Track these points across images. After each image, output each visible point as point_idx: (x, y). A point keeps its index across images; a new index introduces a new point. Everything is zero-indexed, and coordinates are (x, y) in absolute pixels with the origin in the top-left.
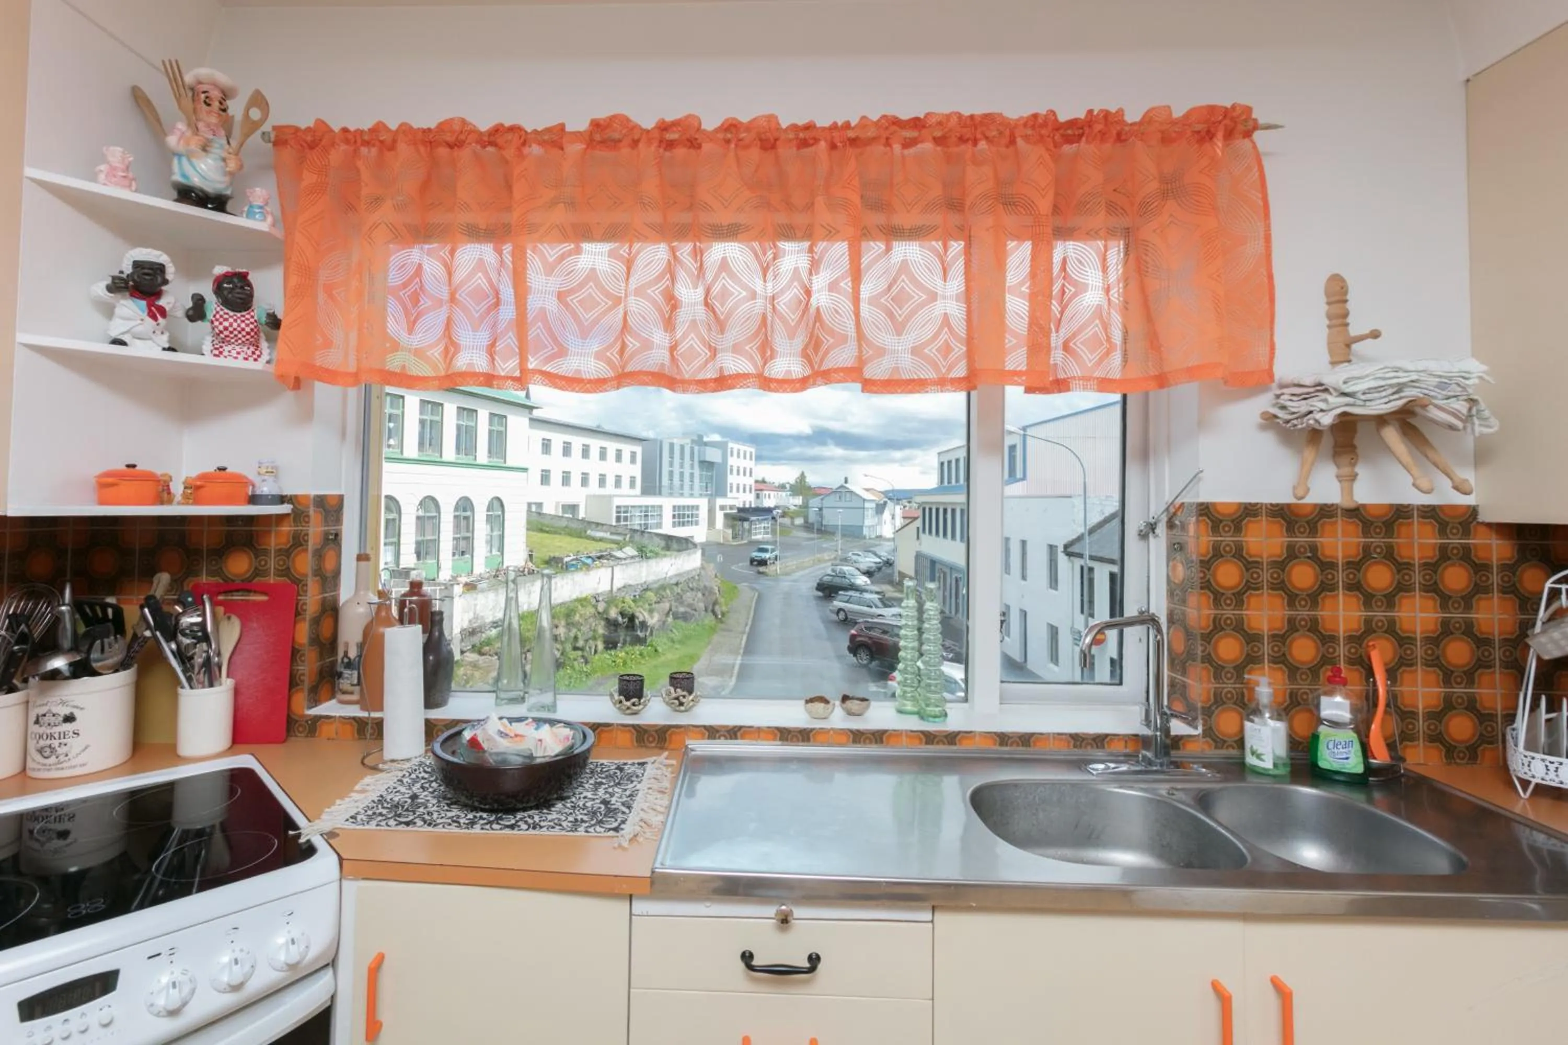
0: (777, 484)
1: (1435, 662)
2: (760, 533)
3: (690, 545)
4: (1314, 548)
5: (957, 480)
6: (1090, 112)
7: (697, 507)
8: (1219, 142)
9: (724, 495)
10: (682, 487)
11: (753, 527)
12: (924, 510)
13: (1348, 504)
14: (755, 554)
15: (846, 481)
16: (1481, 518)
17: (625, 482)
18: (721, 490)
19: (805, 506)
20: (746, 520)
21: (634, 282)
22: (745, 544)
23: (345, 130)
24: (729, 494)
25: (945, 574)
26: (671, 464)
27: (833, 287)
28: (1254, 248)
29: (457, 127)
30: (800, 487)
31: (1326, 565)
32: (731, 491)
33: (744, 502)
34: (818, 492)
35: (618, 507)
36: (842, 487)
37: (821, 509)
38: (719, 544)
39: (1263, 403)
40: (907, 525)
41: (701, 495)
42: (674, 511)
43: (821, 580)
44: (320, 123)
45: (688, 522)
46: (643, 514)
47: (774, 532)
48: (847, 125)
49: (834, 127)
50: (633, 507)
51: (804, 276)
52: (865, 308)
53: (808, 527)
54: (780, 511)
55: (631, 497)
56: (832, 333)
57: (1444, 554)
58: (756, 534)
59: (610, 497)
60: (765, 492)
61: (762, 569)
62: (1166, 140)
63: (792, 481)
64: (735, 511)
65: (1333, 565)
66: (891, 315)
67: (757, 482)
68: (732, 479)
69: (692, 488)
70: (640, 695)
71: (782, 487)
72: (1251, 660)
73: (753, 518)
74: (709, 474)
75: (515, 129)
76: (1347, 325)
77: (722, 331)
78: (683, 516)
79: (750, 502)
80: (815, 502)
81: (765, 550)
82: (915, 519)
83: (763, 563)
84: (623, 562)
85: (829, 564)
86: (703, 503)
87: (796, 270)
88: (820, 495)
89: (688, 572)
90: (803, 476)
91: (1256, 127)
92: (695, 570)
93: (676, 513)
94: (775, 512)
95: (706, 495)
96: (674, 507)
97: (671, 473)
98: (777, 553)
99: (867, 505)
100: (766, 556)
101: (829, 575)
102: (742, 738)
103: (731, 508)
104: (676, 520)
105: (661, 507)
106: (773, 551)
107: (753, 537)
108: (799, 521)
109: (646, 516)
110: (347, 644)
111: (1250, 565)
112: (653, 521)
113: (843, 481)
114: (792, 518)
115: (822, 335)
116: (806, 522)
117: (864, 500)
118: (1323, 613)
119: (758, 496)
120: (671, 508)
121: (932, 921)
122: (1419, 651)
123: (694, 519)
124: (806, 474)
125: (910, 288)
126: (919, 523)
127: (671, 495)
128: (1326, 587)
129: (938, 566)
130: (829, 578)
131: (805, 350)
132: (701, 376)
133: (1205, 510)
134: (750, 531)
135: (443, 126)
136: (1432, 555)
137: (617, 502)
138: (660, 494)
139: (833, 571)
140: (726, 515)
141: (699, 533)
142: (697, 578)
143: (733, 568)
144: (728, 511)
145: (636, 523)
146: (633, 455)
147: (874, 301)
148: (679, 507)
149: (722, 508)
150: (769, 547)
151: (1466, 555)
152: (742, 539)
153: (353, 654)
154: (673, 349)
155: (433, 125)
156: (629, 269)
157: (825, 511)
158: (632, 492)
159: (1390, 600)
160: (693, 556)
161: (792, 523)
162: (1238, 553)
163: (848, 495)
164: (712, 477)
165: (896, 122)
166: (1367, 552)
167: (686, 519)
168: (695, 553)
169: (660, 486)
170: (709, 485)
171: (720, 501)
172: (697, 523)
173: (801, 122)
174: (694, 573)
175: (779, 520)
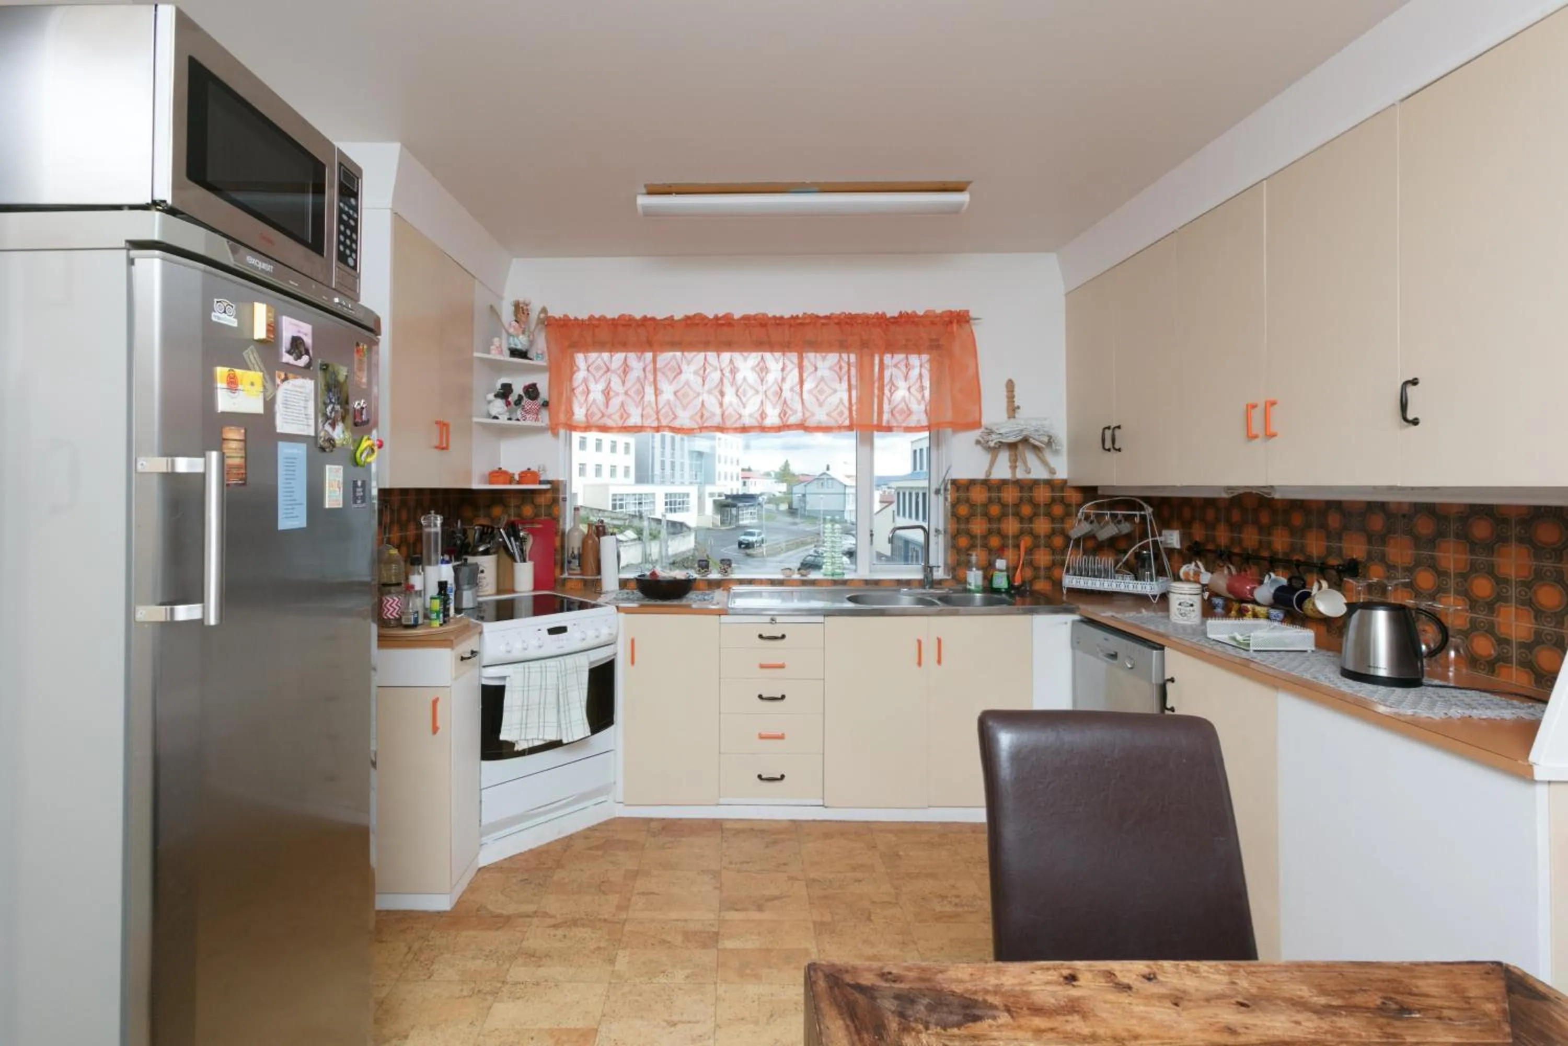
0: (762, 472)
1: (1049, 546)
2: (747, 519)
3: (685, 529)
4: (999, 499)
5: (921, 468)
6: (901, 312)
7: (688, 495)
8: (955, 326)
9: (712, 482)
10: (673, 475)
11: (740, 512)
12: (898, 494)
13: (1014, 479)
14: (742, 538)
15: (828, 469)
16: (1069, 484)
17: (620, 471)
18: (709, 479)
19: (790, 492)
20: (734, 506)
21: (706, 387)
22: (733, 529)
23: (576, 319)
24: (717, 482)
25: (917, 552)
26: (663, 454)
27: (792, 389)
28: (971, 372)
29: (627, 318)
30: (785, 475)
31: (1004, 506)
32: (719, 479)
33: (732, 490)
34: (801, 478)
35: (614, 495)
36: (824, 474)
37: (804, 495)
38: (709, 529)
39: (976, 434)
40: (884, 508)
41: (691, 483)
42: (666, 498)
43: (804, 560)
44: (565, 316)
45: (679, 508)
46: (637, 502)
47: (760, 517)
48: (797, 316)
49: (792, 317)
50: (627, 495)
51: (780, 381)
52: (805, 396)
53: (792, 511)
54: (765, 497)
55: (627, 486)
56: (791, 409)
57: (1053, 500)
58: (743, 519)
59: (606, 486)
60: (751, 480)
61: (749, 551)
62: (933, 323)
63: (777, 470)
64: (723, 498)
65: (1007, 506)
66: (818, 400)
67: (743, 470)
68: (720, 468)
69: (682, 476)
70: (707, 567)
71: (768, 474)
72: (973, 547)
73: (740, 504)
74: (699, 463)
75: (653, 319)
76: (1014, 402)
77: (744, 407)
78: (673, 504)
79: (738, 490)
80: (798, 490)
81: (752, 534)
82: (891, 503)
83: (749, 546)
84: (625, 544)
85: (813, 545)
86: (693, 491)
87: (776, 379)
88: (803, 482)
89: (684, 553)
90: (787, 464)
91: (971, 319)
92: (689, 551)
93: (668, 500)
94: (760, 499)
95: (697, 483)
96: (666, 495)
97: (663, 463)
98: (763, 536)
99: (848, 491)
100: (751, 539)
101: (811, 555)
102: (754, 584)
103: (720, 495)
104: (668, 507)
105: (653, 495)
106: (760, 534)
107: (741, 523)
108: (784, 507)
109: (640, 503)
110: (573, 548)
111: (972, 506)
112: (646, 508)
113: (825, 468)
114: (777, 505)
115: (787, 410)
116: (790, 507)
117: (845, 486)
118: (1003, 526)
119: (744, 484)
120: (663, 496)
121: (824, 623)
122: (1042, 541)
123: (685, 506)
124: (790, 462)
125: (825, 388)
126: (894, 507)
127: (663, 483)
128: (1004, 515)
129: (911, 546)
130: (812, 558)
131: (780, 414)
132: (735, 426)
133: (954, 482)
134: (737, 516)
135: (622, 317)
136: (1048, 501)
137: (613, 490)
138: (653, 482)
139: (816, 552)
140: (715, 502)
141: (689, 518)
142: (691, 558)
143: (722, 550)
144: (717, 498)
145: (632, 509)
146: (627, 446)
147: (810, 392)
148: (671, 494)
149: (712, 495)
150: (756, 531)
151: (1062, 500)
152: (730, 523)
153: (576, 552)
154: (723, 415)
155: (616, 317)
156: (704, 381)
157: (808, 498)
158: (626, 481)
159: (1031, 520)
160: (687, 539)
161: (777, 509)
162: (967, 501)
163: (830, 481)
164: (701, 465)
165: (818, 317)
166: (1021, 499)
167: (678, 506)
168: (689, 535)
169: (653, 476)
170: (699, 473)
171: (709, 489)
172: (688, 510)
173: (778, 315)
174: (688, 554)
175: (766, 506)
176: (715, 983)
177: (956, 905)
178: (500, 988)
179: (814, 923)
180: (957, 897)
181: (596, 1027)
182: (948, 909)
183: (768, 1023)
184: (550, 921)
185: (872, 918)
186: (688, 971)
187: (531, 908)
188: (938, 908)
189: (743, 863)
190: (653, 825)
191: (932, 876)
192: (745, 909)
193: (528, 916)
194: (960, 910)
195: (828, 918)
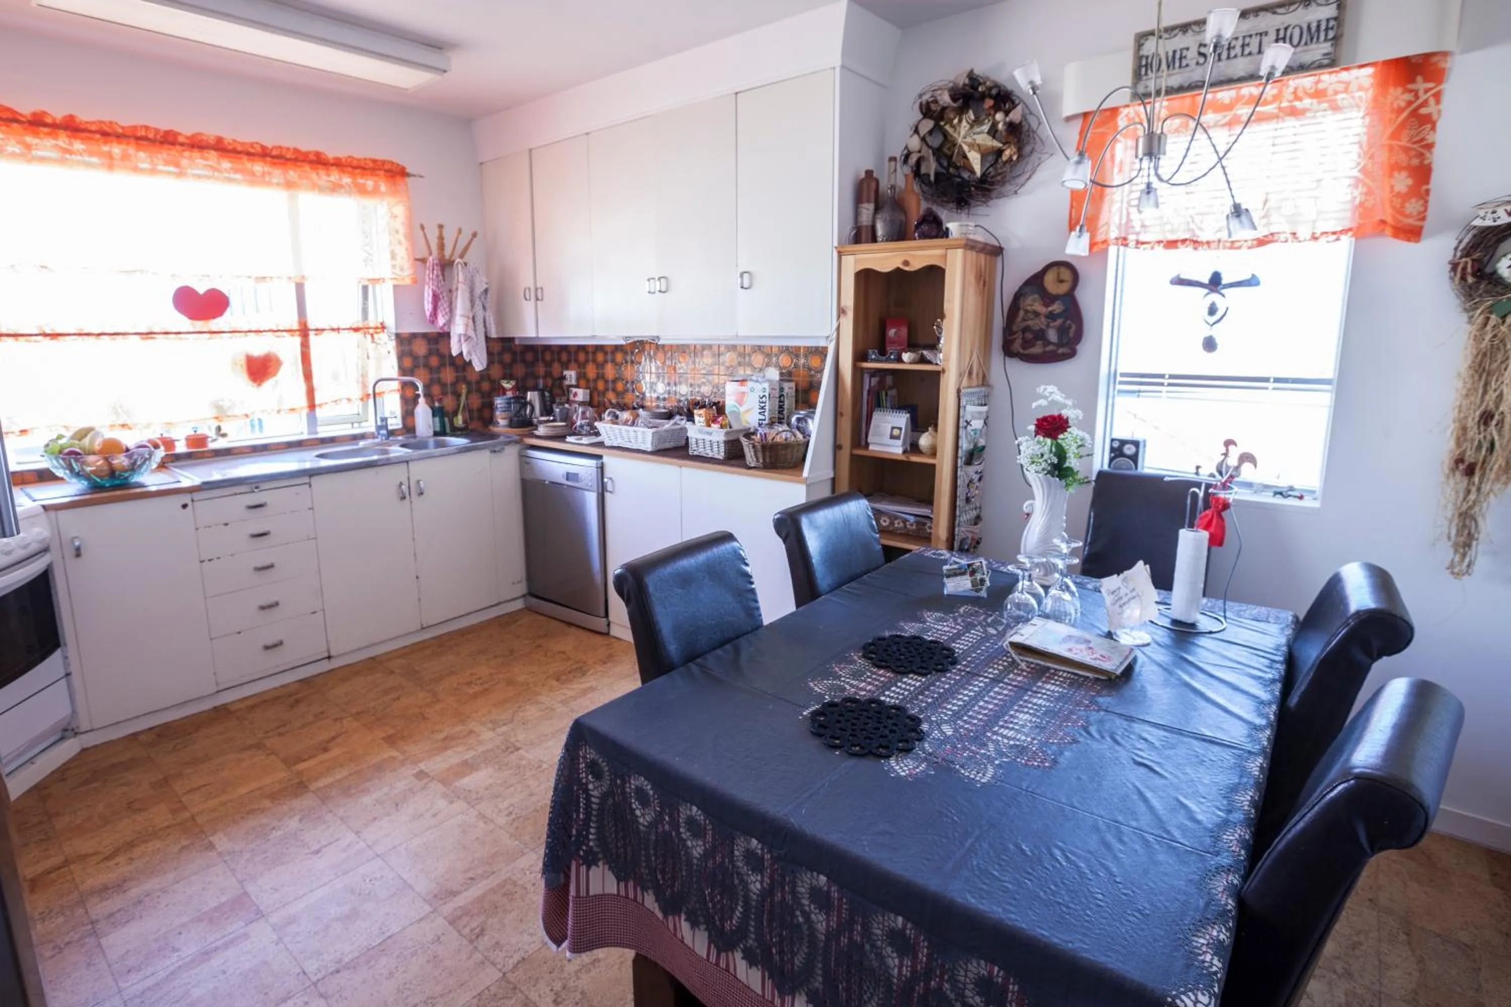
176: (331, 811)
177: (482, 684)
178: (93, 928)
179: (383, 739)
180: (479, 679)
181: (241, 891)
182: (477, 688)
183: (397, 810)
184: (100, 857)
185: (426, 716)
186: (299, 816)
187: (58, 860)
188: (471, 691)
189: (278, 728)
190: (142, 737)
191: (452, 673)
192: (315, 756)
193: (59, 868)
194: (486, 686)
195: (391, 731)
